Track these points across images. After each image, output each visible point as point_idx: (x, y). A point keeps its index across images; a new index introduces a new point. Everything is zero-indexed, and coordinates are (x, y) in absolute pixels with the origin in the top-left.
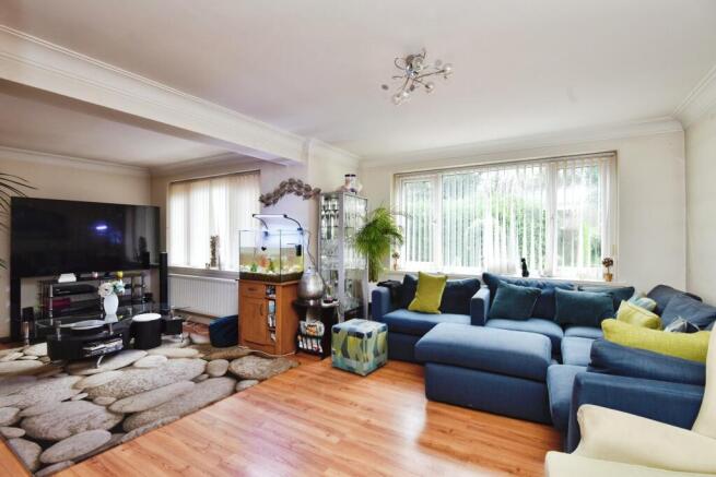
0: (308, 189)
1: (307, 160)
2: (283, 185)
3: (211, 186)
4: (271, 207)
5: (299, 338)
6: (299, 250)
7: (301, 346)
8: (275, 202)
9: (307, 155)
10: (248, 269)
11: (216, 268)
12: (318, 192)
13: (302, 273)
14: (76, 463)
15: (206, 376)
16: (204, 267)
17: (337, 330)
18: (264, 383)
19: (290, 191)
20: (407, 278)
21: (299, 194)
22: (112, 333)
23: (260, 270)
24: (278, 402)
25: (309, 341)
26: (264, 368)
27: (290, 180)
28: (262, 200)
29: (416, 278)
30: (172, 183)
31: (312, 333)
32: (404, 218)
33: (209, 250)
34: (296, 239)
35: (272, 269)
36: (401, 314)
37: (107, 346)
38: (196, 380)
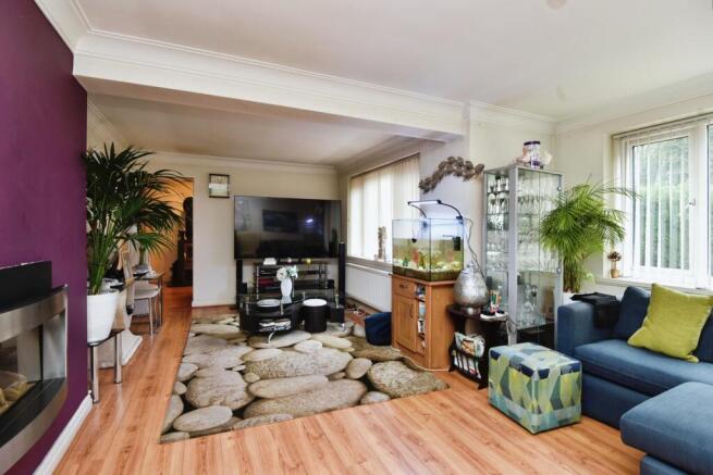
0: (469, 167)
1: (468, 131)
2: (441, 167)
3: (379, 176)
4: (430, 192)
5: (454, 353)
6: (457, 244)
7: (456, 363)
8: (434, 187)
9: (468, 124)
10: (400, 263)
11: (381, 260)
12: (480, 168)
13: (459, 272)
14: (192, 437)
15: (343, 374)
16: (372, 259)
17: (496, 356)
18: (395, 401)
19: (449, 173)
20: (631, 292)
21: (459, 175)
22: (282, 313)
23: (412, 265)
24: (399, 434)
25: (465, 360)
26: (403, 381)
27: (449, 159)
28: (421, 186)
29: (648, 293)
30: (353, 178)
31: (467, 351)
32: (629, 200)
33: (377, 241)
34: (453, 231)
35: (423, 265)
36: (610, 350)
37: (277, 324)
38: (331, 377)
